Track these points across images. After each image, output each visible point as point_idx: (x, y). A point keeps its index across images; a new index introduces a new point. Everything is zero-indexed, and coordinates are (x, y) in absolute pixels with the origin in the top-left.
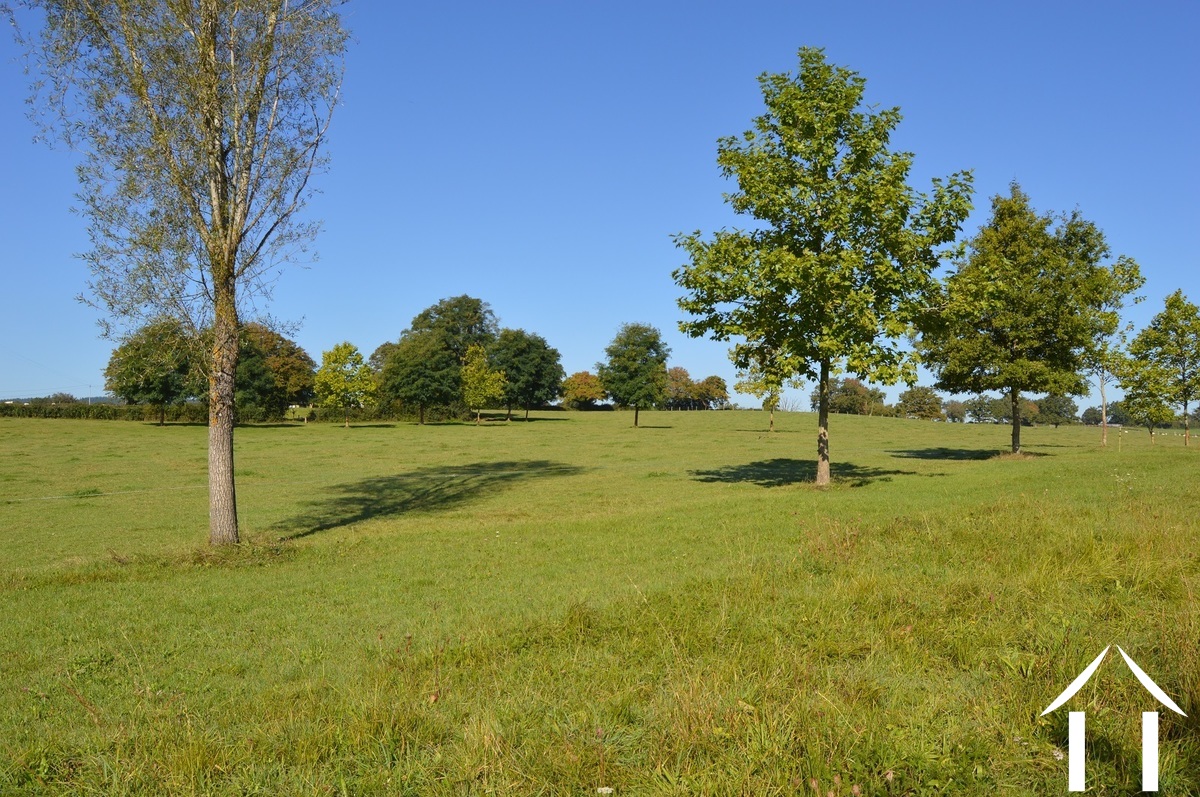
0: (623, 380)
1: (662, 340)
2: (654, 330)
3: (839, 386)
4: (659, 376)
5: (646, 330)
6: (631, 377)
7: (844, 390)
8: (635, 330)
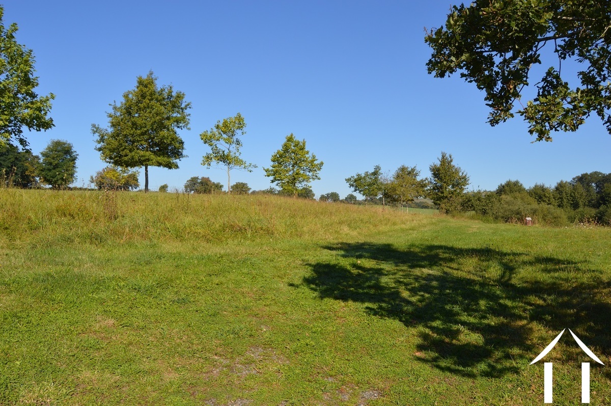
0: (49, 170)
1: (74, 149)
2: (69, 144)
3: (199, 181)
4: (70, 168)
5: (64, 144)
6: (54, 168)
7: (202, 183)
8: (58, 144)
